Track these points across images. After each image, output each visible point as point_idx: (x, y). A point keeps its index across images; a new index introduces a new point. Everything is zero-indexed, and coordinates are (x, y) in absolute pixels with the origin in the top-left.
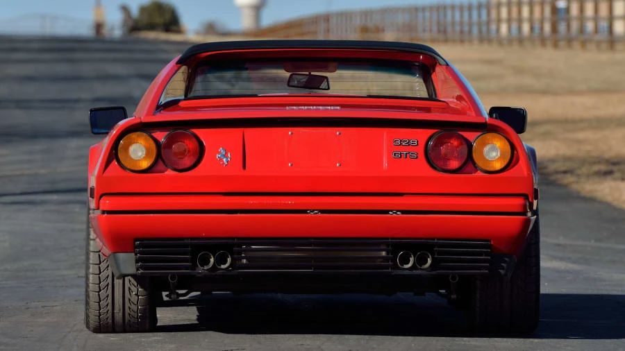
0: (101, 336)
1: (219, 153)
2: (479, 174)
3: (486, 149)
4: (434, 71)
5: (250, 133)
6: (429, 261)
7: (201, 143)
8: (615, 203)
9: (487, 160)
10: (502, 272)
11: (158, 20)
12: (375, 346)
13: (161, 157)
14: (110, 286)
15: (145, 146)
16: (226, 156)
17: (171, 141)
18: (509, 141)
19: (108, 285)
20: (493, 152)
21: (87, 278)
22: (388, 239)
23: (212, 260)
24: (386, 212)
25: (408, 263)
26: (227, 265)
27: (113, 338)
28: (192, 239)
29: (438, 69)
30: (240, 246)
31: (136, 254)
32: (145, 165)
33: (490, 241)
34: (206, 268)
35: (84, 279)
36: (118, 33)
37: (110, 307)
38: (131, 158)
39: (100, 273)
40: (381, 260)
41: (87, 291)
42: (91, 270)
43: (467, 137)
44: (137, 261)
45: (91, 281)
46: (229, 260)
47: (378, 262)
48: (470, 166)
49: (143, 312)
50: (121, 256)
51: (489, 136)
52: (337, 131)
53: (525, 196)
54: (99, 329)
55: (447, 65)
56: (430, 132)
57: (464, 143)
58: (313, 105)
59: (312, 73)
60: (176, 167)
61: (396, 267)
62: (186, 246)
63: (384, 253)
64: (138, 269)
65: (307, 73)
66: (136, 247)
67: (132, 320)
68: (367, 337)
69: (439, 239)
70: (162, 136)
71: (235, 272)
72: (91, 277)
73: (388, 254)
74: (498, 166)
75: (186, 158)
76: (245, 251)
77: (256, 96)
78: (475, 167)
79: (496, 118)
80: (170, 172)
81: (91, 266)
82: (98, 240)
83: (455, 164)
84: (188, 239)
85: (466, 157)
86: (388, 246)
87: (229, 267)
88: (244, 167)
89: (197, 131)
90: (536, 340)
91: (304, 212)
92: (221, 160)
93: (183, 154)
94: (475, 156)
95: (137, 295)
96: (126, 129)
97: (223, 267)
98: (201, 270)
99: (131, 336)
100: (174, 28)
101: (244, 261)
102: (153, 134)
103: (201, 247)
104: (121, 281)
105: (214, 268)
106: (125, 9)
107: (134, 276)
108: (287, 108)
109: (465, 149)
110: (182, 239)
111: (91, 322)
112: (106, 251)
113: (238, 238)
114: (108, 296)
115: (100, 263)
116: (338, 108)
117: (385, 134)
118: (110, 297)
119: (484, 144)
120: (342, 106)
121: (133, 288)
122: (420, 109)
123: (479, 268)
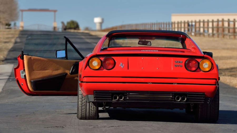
0: (82, 120)
1: (120, 64)
2: (201, 72)
3: (204, 64)
4: (185, 40)
5: (130, 58)
6: (186, 99)
7: (115, 61)
8: (225, 83)
9: (204, 68)
10: (208, 103)
11: (73, 26)
12: (169, 125)
13: (102, 65)
14: (85, 105)
15: (97, 62)
16: (122, 65)
17: (105, 60)
18: (211, 62)
19: (84, 105)
20: (206, 65)
21: (78, 102)
22: (173, 92)
23: (118, 97)
24: (172, 83)
25: (179, 99)
26: (122, 99)
27: (86, 121)
28: (112, 91)
29: (187, 39)
30: (126, 93)
31: (94, 95)
32: (97, 68)
33: (205, 93)
34: (116, 100)
35: (77, 103)
36: (60, 30)
37: (85, 112)
38: (93, 66)
39: (82, 101)
40: (171, 98)
41: (78, 107)
42: (79, 100)
43: (197, 60)
44: (94, 98)
45: (79, 103)
46: (123, 98)
47: (170, 99)
48: (198, 70)
49: (95, 113)
50: (90, 96)
51: (205, 60)
52: (157, 58)
53: (216, 79)
54: (81, 118)
55: (190, 38)
56: (186, 59)
57: (197, 62)
58: (147, 50)
59: (146, 40)
60: (107, 68)
61: (175, 101)
62: (110, 93)
63: (171, 96)
64: (94, 100)
65: (144, 40)
66: (94, 93)
67: (92, 116)
68: (165, 122)
69: (189, 92)
70: (103, 59)
71: (125, 101)
72: (79, 102)
73: (173, 96)
74: (207, 70)
75: (110, 66)
76: (128, 95)
77: (130, 47)
78: (200, 70)
79: (206, 55)
80: (105, 70)
81: (80, 99)
82: (82, 91)
83: (194, 69)
84: (110, 91)
85: (197, 67)
86: (173, 94)
87: (123, 100)
88: (128, 69)
89: (114, 57)
90: (218, 124)
91: (147, 83)
92: (121, 66)
93: (109, 64)
94: (200, 67)
95: (93, 108)
96: (92, 56)
97: (121, 100)
98: (114, 100)
99: (92, 121)
100: (77, 29)
101: (128, 98)
102: (100, 58)
103: (114, 94)
104: (89, 104)
105: (118, 100)
106: (63, 23)
107: (93, 102)
108: (142, 51)
109: (197, 64)
110: (109, 91)
111: (79, 116)
112: (84, 94)
113: (126, 91)
114: (84, 108)
115: (82, 98)
116: (157, 51)
117: (172, 59)
118: (85, 109)
119: (203, 63)
120: (159, 50)
121: (92, 106)
122: (181, 51)
123: (201, 101)
